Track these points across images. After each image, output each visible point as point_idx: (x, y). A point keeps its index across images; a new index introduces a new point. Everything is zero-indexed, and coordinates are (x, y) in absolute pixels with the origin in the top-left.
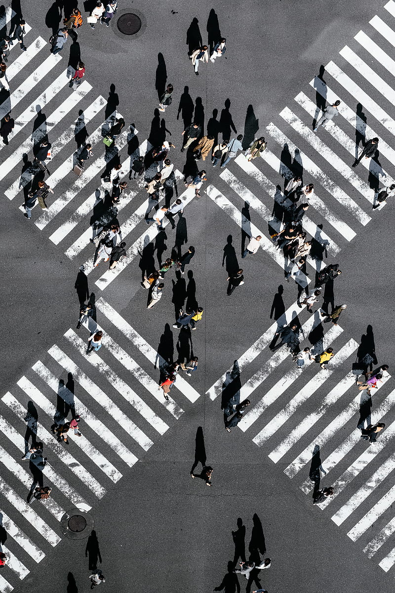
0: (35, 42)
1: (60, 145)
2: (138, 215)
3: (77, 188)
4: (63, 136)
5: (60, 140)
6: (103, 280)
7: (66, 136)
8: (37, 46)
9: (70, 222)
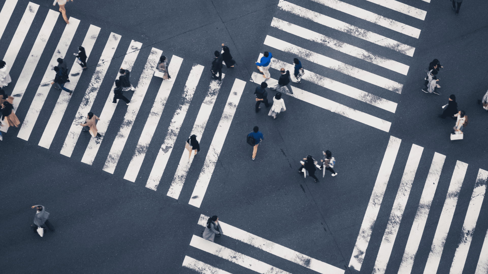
0: (28, 8)
1: (93, 90)
2: (199, 124)
3: (129, 123)
4: (93, 80)
5: (93, 85)
6: (195, 197)
7: (96, 79)
8: (31, 10)
9: (137, 156)
